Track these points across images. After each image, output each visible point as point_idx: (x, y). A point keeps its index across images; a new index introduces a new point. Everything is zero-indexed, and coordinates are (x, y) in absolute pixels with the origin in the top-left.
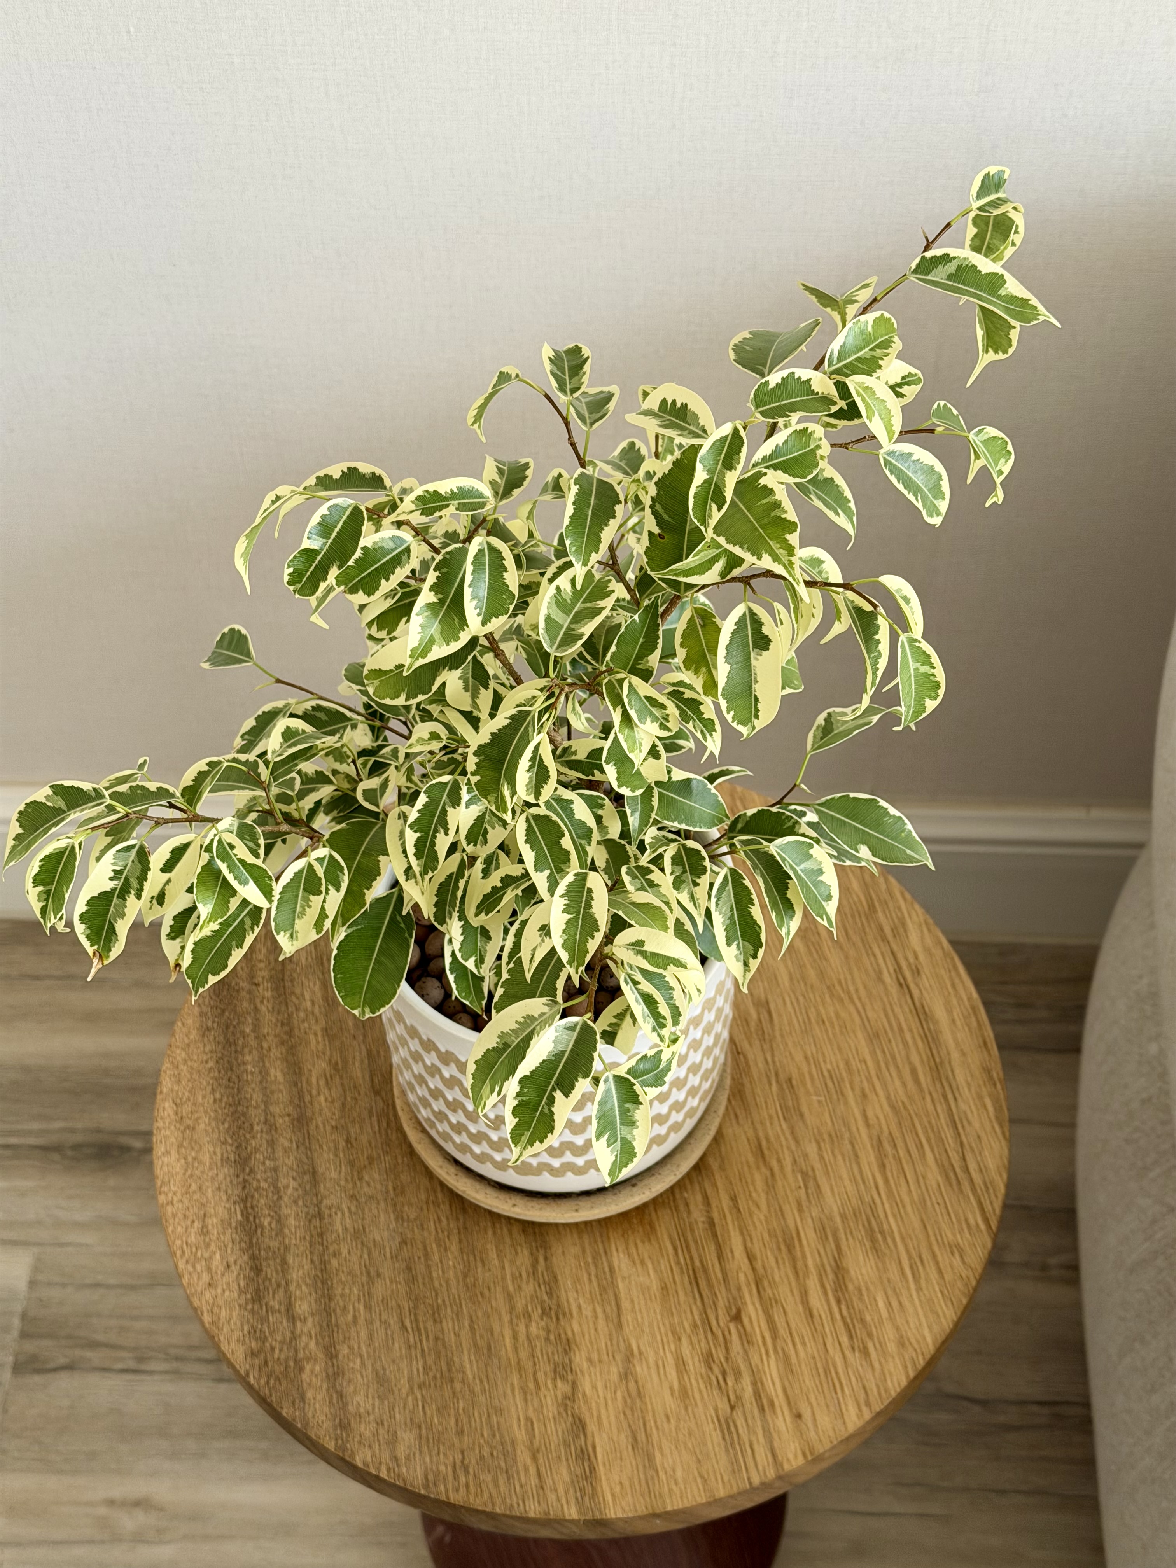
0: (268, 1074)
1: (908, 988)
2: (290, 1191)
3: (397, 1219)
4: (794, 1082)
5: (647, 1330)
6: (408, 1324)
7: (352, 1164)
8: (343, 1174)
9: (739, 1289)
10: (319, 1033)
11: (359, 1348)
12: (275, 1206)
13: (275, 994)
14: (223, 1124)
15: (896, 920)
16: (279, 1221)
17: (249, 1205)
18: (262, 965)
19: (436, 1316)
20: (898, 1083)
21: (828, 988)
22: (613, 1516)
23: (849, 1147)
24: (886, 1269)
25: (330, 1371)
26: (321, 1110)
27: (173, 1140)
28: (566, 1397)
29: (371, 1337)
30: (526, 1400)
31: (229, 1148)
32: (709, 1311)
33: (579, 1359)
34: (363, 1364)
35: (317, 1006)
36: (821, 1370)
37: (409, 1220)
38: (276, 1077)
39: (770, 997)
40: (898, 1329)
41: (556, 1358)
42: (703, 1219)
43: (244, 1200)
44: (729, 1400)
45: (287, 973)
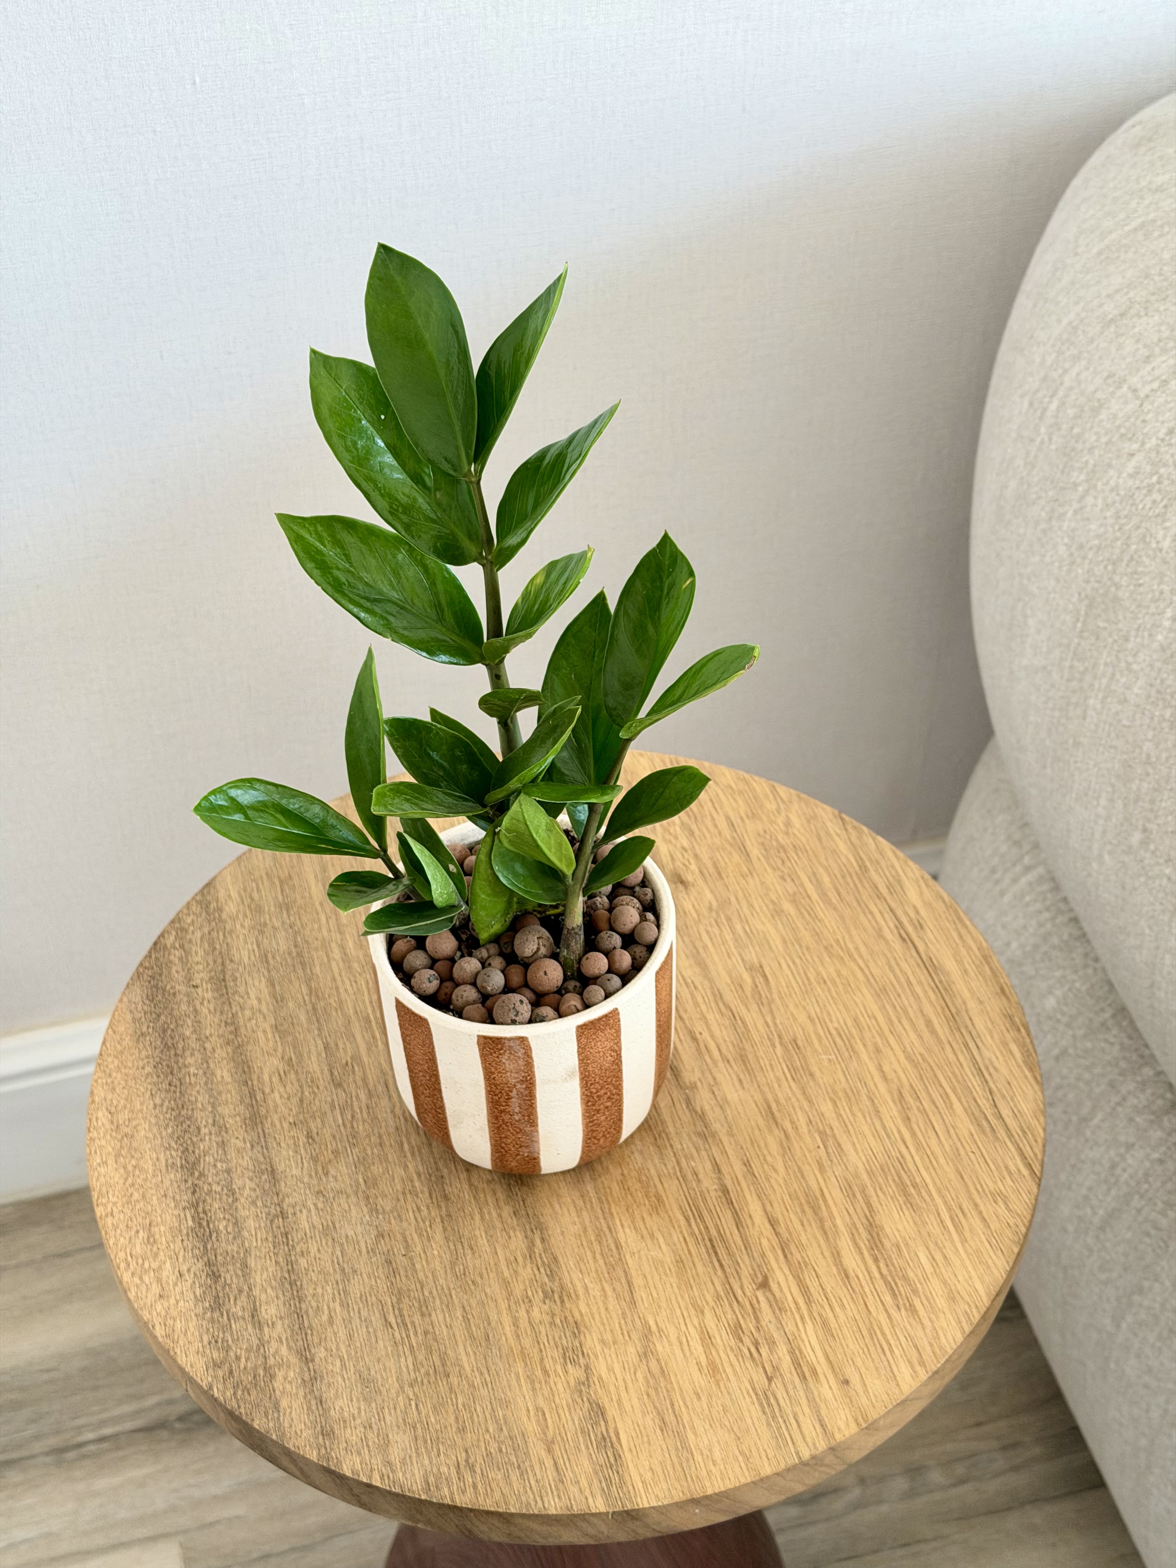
0: (213, 1074)
1: (912, 943)
2: (247, 1192)
3: (371, 1211)
4: (800, 1043)
5: (664, 1305)
6: (392, 1319)
7: (315, 1159)
8: (305, 1172)
9: (763, 1255)
10: (269, 1030)
11: (338, 1349)
12: (231, 1209)
13: (216, 995)
14: (166, 1129)
15: (891, 879)
16: (236, 1223)
17: (200, 1209)
18: (201, 967)
19: (424, 1310)
20: (913, 1035)
21: (826, 948)
22: (646, 1505)
23: (868, 1103)
24: (925, 1223)
25: (307, 1377)
26: (276, 1107)
27: (110, 1149)
28: (580, 1383)
29: (350, 1337)
30: (534, 1389)
31: (173, 1153)
32: (732, 1280)
33: (591, 1341)
34: (343, 1365)
35: (263, 1003)
36: (865, 1332)
37: (384, 1212)
38: (222, 1077)
39: (763, 960)
40: (945, 1283)
41: (564, 1342)
42: (716, 1187)
43: (195, 1205)
44: (766, 1372)
45: (229, 973)
